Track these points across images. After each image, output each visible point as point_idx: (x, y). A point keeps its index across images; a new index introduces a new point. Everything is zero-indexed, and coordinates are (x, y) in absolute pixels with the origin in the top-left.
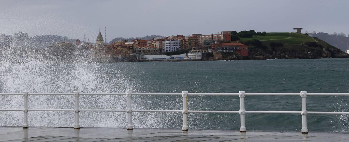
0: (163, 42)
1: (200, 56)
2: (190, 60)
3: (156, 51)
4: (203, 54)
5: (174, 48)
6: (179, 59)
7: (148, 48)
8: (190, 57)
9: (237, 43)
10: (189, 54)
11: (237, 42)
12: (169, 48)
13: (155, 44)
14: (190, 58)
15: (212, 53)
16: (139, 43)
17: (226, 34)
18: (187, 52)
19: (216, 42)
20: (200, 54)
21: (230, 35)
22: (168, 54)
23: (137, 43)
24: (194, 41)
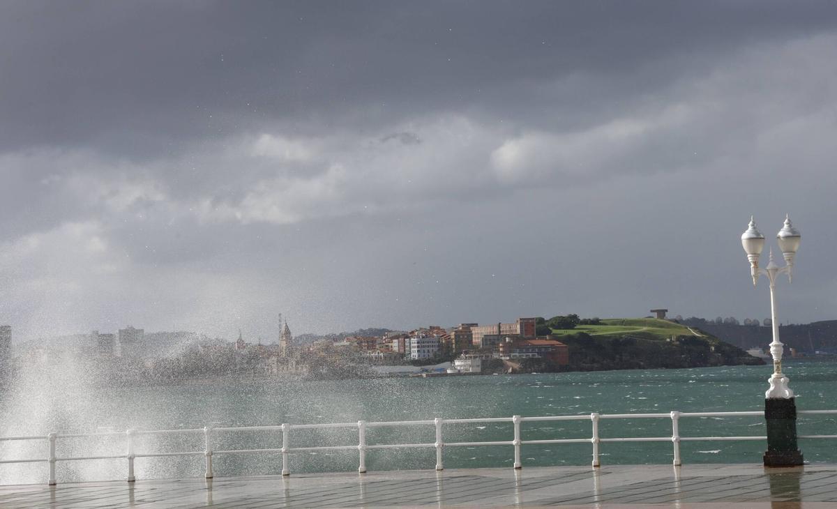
0: (406, 340)
1: (478, 366)
2: (459, 374)
3: (393, 358)
4: (483, 362)
5: (428, 351)
6: (439, 373)
7: (378, 353)
8: (459, 368)
9: (546, 340)
10: (457, 363)
11: (547, 337)
12: (418, 351)
13: (390, 344)
14: (459, 371)
15: (502, 360)
16: (360, 343)
17: (526, 324)
18: (451, 359)
19: (507, 340)
20: (478, 362)
21: (533, 326)
22: (415, 363)
23: (356, 344)
24: (466, 337)
